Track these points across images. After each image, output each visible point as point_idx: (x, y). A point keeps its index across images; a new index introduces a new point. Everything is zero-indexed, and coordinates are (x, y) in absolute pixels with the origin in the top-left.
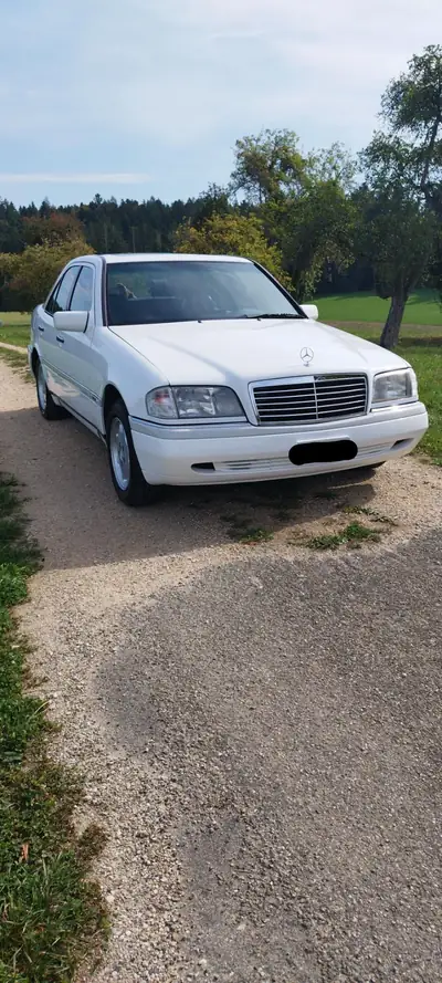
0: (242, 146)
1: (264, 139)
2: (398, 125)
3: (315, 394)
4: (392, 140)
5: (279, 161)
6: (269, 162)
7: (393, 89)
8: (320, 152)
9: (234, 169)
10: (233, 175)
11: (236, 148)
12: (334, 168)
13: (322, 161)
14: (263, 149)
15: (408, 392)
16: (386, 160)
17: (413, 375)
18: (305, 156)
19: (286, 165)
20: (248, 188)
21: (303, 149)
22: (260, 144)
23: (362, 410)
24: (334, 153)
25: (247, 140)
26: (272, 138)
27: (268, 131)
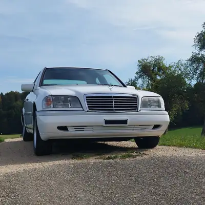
0: (141, 62)
1: (150, 59)
2: (201, 49)
3: (113, 101)
4: (200, 55)
5: (156, 68)
6: (152, 68)
7: (198, 36)
8: (173, 64)
9: (137, 71)
10: (137, 73)
11: (138, 63)
12: (180, 70)
13: (175, 67)
14: (149, 63)
15: (159, 106)
16: (198, 63)
17: (161, 99)
18: (168, 66)
19: (160, 69)
20: (143, 78)
21: (167, 63)
22: (148, 61)
23: (135, 109)
24: (180, 64)
25: (143, 60)
26: (153, 59)
27: (151, 56)
